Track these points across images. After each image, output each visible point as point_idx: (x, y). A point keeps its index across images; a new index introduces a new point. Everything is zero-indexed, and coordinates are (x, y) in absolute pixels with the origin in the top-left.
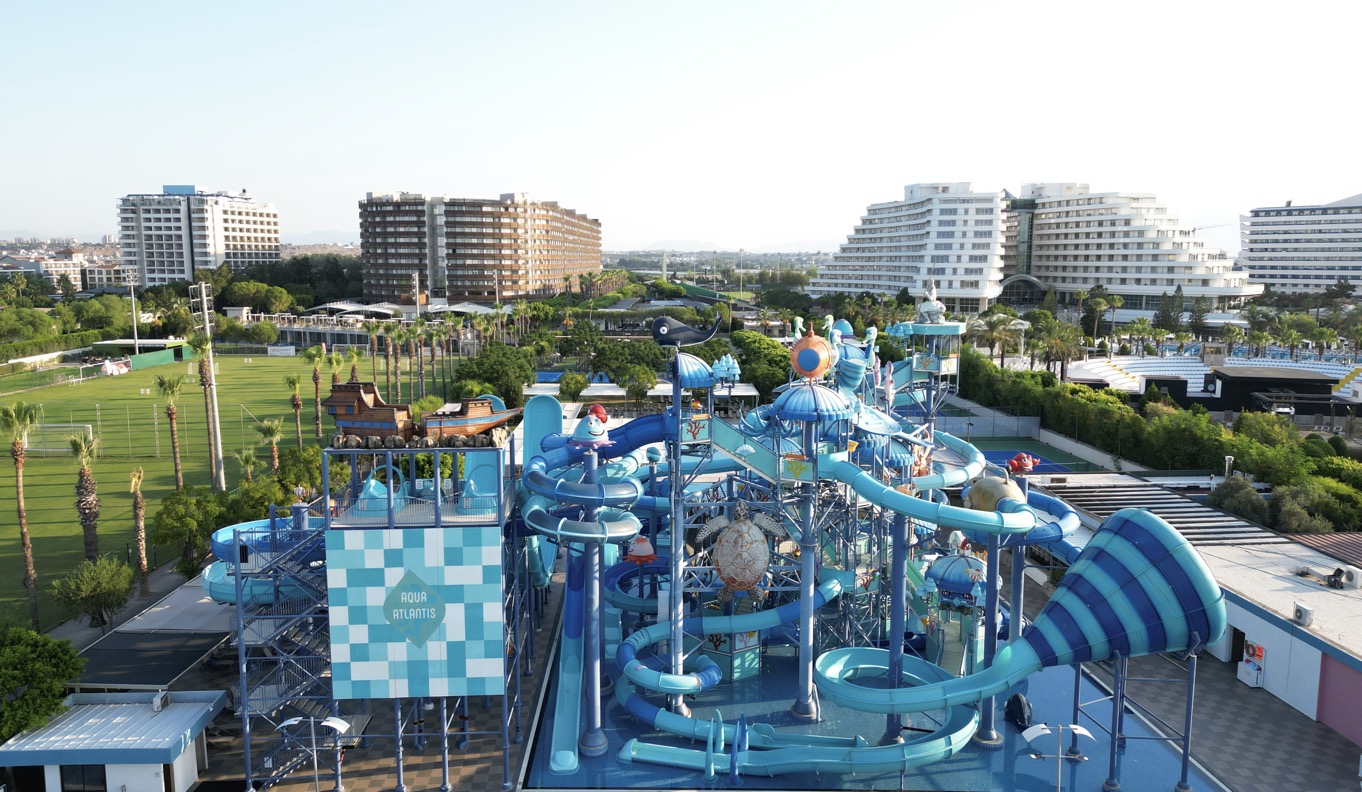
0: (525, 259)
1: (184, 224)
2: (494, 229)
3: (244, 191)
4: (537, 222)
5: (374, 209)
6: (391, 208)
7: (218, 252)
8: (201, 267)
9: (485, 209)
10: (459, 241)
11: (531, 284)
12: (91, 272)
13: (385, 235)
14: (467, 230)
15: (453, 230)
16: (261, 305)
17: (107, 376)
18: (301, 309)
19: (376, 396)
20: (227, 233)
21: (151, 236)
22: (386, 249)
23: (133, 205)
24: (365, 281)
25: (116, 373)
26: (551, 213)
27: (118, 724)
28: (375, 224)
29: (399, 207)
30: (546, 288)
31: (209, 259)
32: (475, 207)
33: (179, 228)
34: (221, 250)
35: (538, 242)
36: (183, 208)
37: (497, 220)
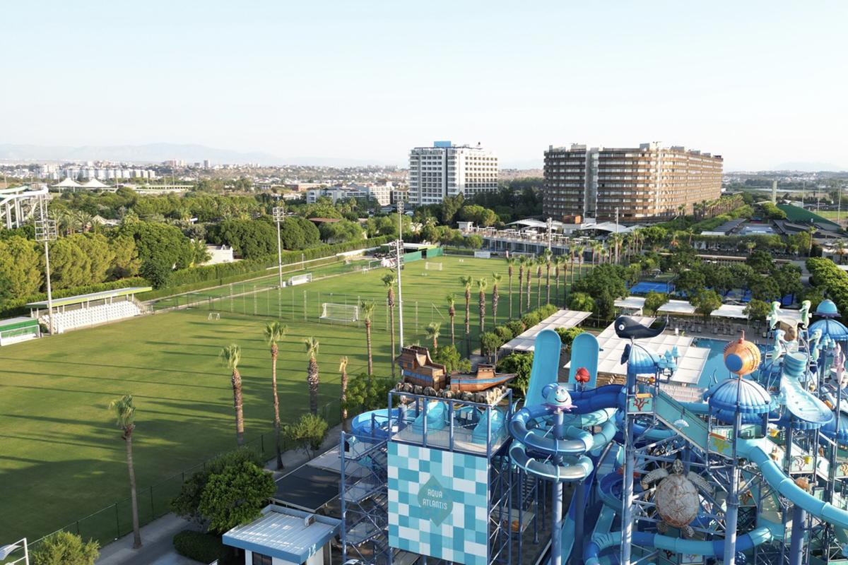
0: (654, 190)
1: (443, 166)
2: (633, 169)
3: (479, 143)
4: (666, 163)
5: (553, 157)
6: (563, 156)
7: (461, 184)
8: (451, 193)
9: (627, 155)
10: (607, 178)
11: (657, 209)
12: (396, 193)
13: (559, 174)
14: (613, 171)
15: (603, 171)
16: (478, 221)
17: (383, 267)
18: (502, 223)
19: (427, 357)
20: (467, 172)
21: (425, 173)
22: (558, 184)
23: (417, 154)
24: (544, 205)
25: (388, 266)
26: (677, 156)
27: (284, 530)
28: (553, 167)
29: (568, 155)
30: (668, 212)
31: (456, 188)
32: (620, 154)
33: (440, 169)
34: (463, 182)
35: (665, 178)
36: (443, 156)
37: (635, 163)
